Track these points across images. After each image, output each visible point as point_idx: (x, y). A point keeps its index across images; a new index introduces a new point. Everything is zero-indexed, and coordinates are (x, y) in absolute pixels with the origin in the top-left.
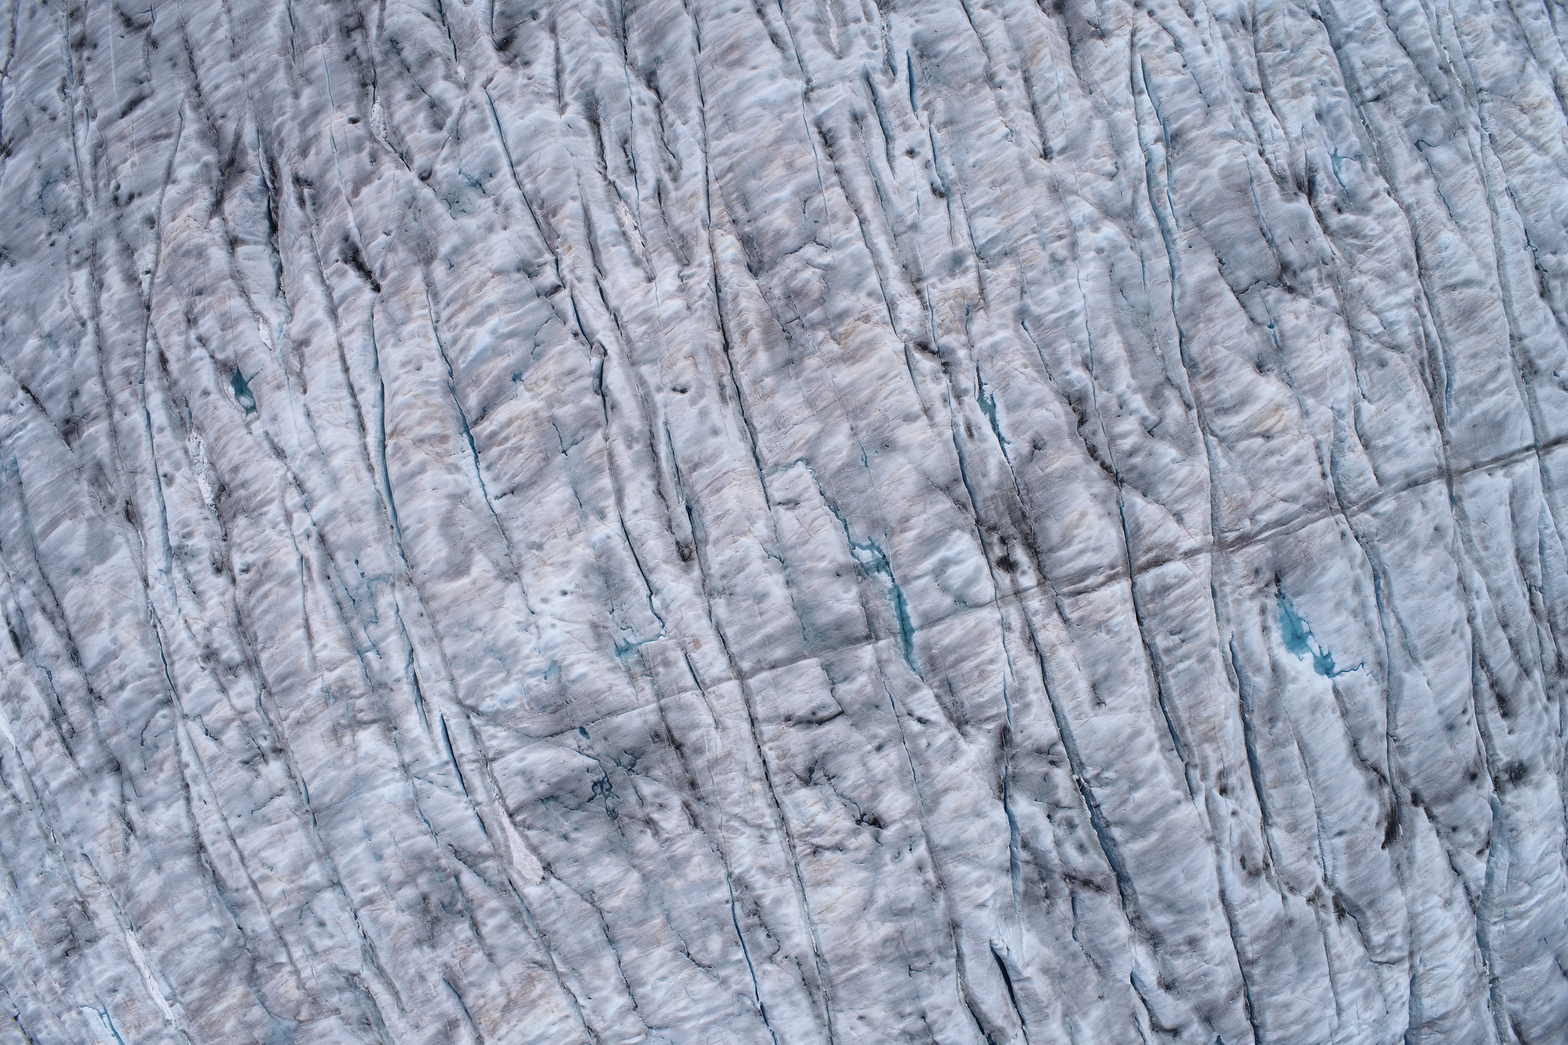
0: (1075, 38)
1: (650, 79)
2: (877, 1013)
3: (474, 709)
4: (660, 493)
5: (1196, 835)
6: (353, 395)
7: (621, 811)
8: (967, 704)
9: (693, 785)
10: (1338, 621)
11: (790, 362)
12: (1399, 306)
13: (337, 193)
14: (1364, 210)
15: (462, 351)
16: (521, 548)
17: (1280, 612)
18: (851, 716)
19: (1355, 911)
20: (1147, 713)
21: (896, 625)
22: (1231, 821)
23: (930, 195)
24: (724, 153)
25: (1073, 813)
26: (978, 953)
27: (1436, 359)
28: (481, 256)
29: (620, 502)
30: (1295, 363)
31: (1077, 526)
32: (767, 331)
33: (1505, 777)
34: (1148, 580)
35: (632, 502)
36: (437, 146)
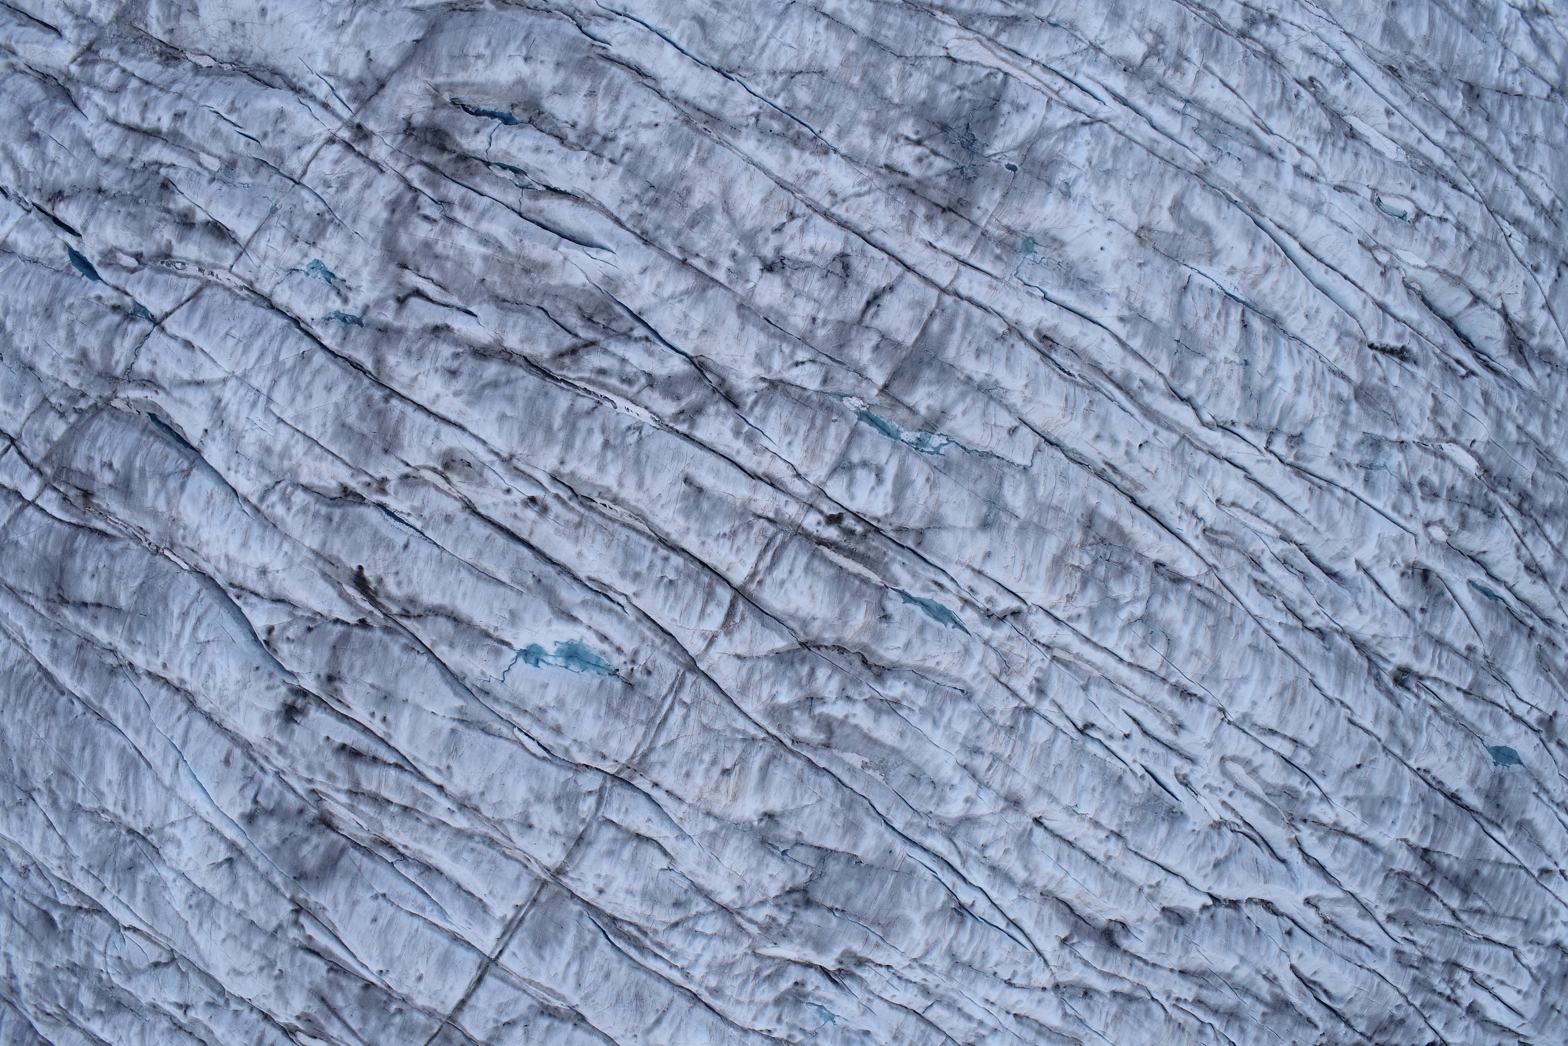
0: (1080, 922)
1: (1321, 634)
2: (649, 138)
3: (1090, 124)
4: (1097, 367)
5: (526, 452)
6: (1328, 265)
7: (942, 134)
8: (780, 401)
9: (913, 192)
10: (552, 694)
11: (1090, 525)
12: (698, 958)
13: (1445, 387)
14: (778, 1002)
15: (1290, 351)
16: (1150, 255)
17: (604, 661)
18: (851, 326)
19: (336, 503)
20: (643, 503)
21: (876, 415)
22: (505, 485)
23: (1093, 719)
25: (632, 391)
26: (610, 236)
27: (634, 947)
29: (1117, 338)
30: (746, 843)
31: (811, 586)
32: (1121, 534)
33: (300, 703)
34: (725, 595)
35: (1110, 345)
36: (1413, 470)
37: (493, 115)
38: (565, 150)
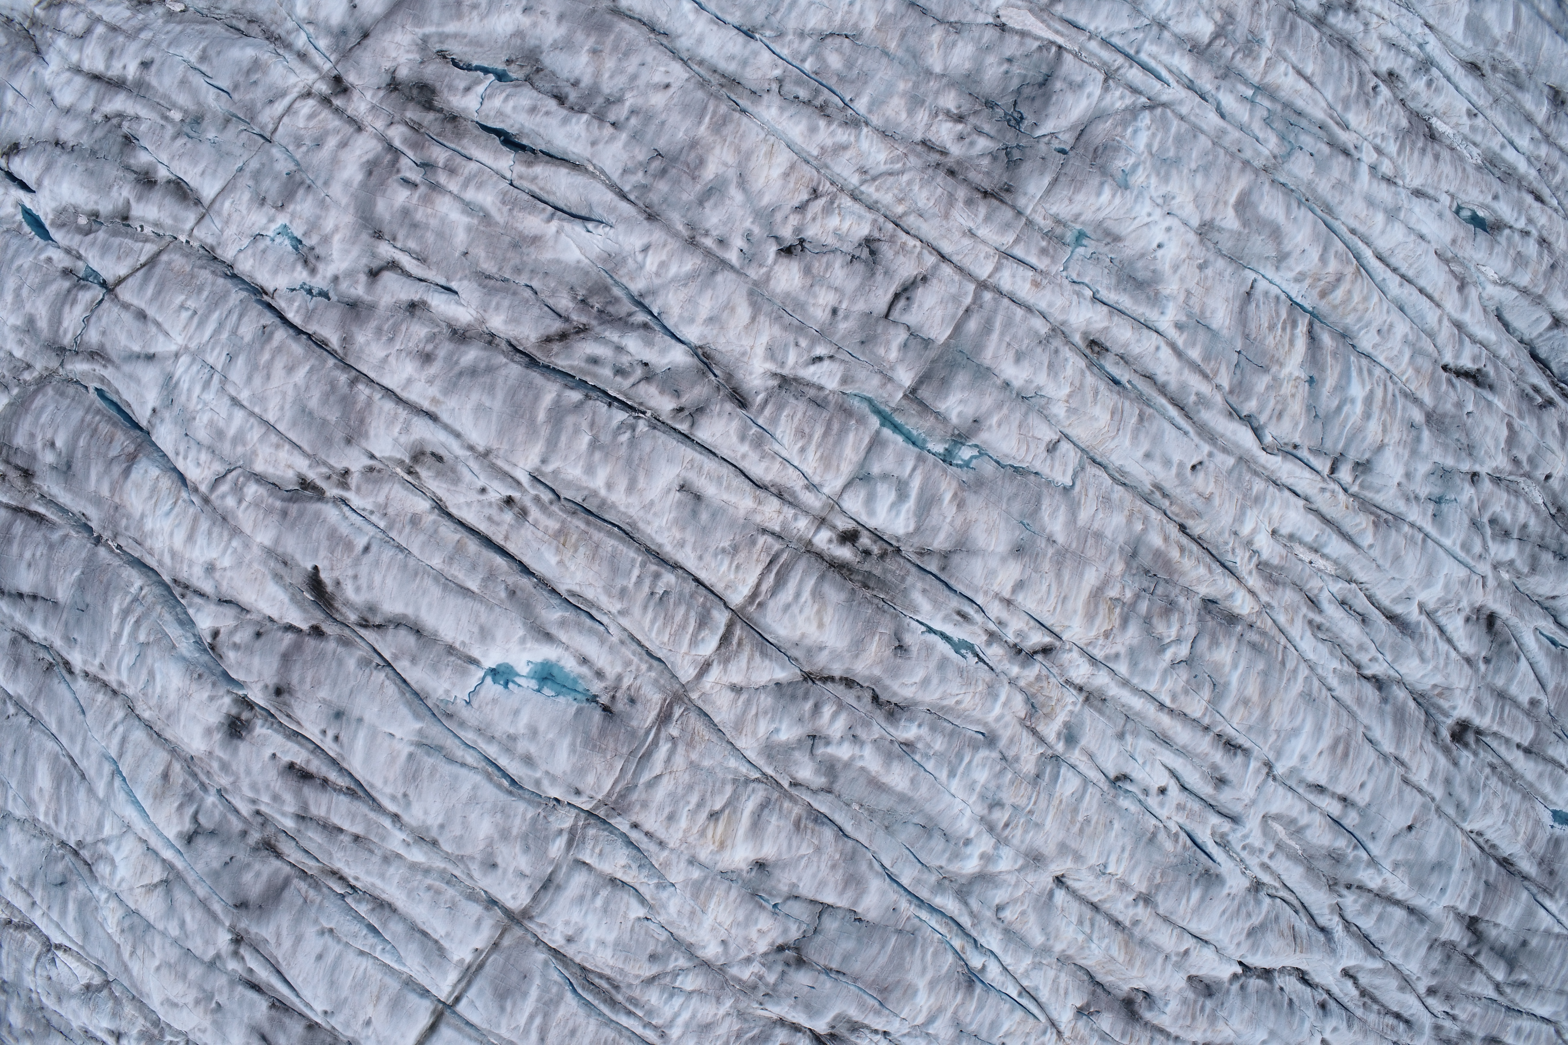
0: (1099, 991)
1: (1378, 683)
2: (658, 100)
3: (1151, 108)
4: (1149, 377)
5: (505, 446)
6: (1403, 276)
7: (987, 111)
8: (792, 400)
9: (951, 173)
10: (524, 720)
11: (1134, 555)
12: (676, 1015)
13: (1521, 416)
15: (1360, 370)
16: (1211, 256)
17: (582, 686)
18: (877, 320)
19: (292, 497)
20: (632, 512)
21: (899, 419)
22: (480, 483)
23: (1127, 770)
24: (1295, 671)
25: (626, 383)
26: (612, 210)
27: (605, 1001)
28: (1400, 450)
29: (1173, 346)
30: (734, 893)
31: (819, 612)
32: (1167, 564)
33: (245, 715)
34: (721, 618)
35: (1166, 354)
36: (1483, 506)
37: (486, 71)
38: (563, 112)
